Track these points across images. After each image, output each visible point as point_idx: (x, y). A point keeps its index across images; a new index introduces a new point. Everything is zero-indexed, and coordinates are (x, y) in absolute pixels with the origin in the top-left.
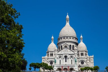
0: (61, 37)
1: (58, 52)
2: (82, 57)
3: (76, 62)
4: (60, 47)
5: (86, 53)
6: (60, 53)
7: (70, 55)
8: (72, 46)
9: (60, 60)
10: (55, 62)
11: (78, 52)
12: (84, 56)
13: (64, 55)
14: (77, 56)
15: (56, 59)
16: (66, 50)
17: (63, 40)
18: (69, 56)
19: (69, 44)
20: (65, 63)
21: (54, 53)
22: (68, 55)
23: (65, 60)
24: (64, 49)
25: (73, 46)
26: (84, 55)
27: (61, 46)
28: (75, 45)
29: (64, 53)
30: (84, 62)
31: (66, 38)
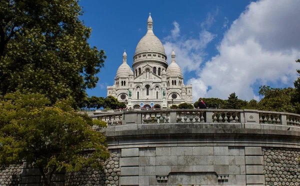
0: (139, 54)
1: (134, 79)
2: (174, 86)
3: (164, 94)
4: (138, 70)
5: (180, 80)
6: (137, 80)
7: (154, 84)
8: (157, 69)
9: (138, 92)
10: (130, 95)
11: (168, 78)
12: (177, 86)
13: (144, 84)
14: (166, 86)
15: (131, 90)
16: (148, 76)
17: (142, 58)
18: (152, 86)
19: (153, 65)
20: (146, 97)
21: (127, 80)
22: (151, 84)
23: (145, 91)
24: (145, 74)
25: (159, 68)
26: (177, 83)
27: (140, 69)
28: (162, 67)
29: (144, 80)
30: (178, 95)
31: (147, 56)
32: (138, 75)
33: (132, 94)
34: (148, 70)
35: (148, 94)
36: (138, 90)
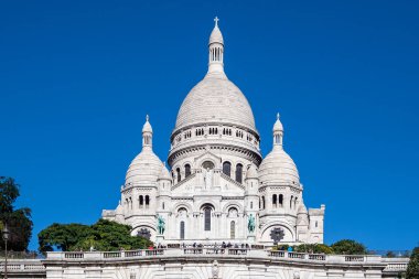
0: (185, 129)
1: (172, 189)
2: (279, 210)
3: (251, 228)
4: (183, 170)
5: (295, 194)
6: (181, 191)
7: (225, 202)
8: (234, 168)
9: (182, 224)
10: (162, 230)
11: (262, 189)
12: (286, 208)
13: (199, 202)
14: (256, 207)
15: (164, 216)
16: (208, 180)
17: (195, 140)
18: (220, 206)
20: (204, 234)
21: (152, 194)
22: (215, 202)
23: (202, 220)
24: (199, 176)
25: (240, 165)
26: (286, 202)
27: (187, 166)
28: (245, 163)
29: (198, 192)
30: (286, 232)
31: (206, 132)
32: (183, 177)
33: (166, 226)
34: (208, 165)
35: (208, 227)
36: (183, 216)
